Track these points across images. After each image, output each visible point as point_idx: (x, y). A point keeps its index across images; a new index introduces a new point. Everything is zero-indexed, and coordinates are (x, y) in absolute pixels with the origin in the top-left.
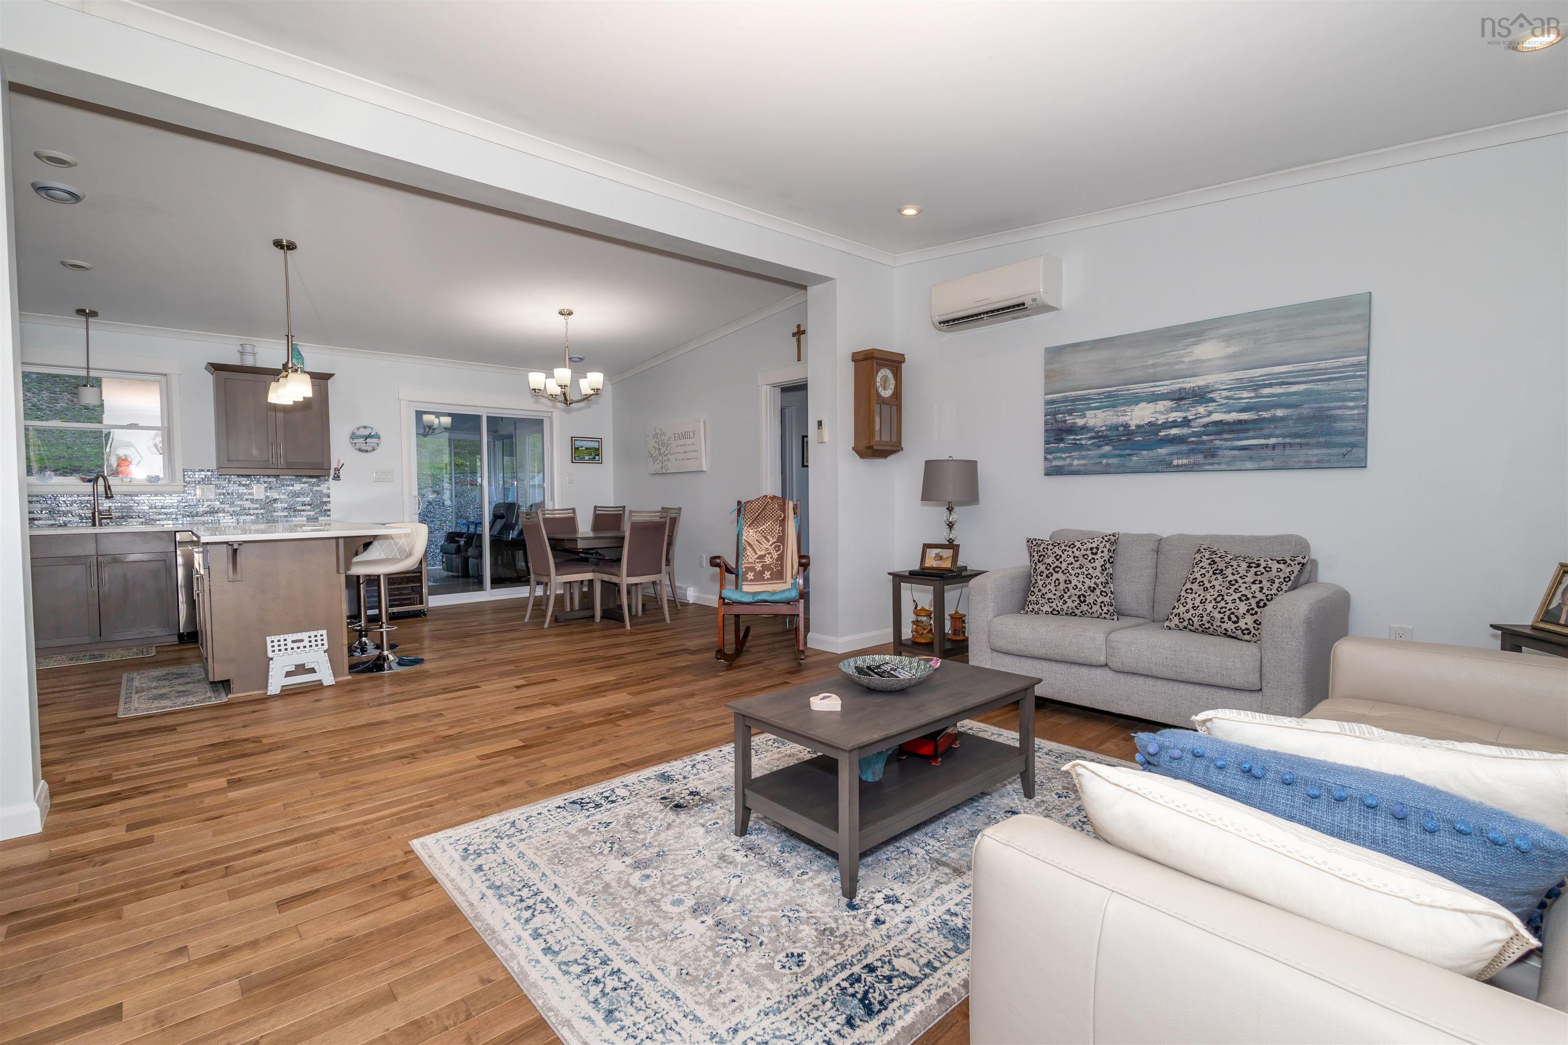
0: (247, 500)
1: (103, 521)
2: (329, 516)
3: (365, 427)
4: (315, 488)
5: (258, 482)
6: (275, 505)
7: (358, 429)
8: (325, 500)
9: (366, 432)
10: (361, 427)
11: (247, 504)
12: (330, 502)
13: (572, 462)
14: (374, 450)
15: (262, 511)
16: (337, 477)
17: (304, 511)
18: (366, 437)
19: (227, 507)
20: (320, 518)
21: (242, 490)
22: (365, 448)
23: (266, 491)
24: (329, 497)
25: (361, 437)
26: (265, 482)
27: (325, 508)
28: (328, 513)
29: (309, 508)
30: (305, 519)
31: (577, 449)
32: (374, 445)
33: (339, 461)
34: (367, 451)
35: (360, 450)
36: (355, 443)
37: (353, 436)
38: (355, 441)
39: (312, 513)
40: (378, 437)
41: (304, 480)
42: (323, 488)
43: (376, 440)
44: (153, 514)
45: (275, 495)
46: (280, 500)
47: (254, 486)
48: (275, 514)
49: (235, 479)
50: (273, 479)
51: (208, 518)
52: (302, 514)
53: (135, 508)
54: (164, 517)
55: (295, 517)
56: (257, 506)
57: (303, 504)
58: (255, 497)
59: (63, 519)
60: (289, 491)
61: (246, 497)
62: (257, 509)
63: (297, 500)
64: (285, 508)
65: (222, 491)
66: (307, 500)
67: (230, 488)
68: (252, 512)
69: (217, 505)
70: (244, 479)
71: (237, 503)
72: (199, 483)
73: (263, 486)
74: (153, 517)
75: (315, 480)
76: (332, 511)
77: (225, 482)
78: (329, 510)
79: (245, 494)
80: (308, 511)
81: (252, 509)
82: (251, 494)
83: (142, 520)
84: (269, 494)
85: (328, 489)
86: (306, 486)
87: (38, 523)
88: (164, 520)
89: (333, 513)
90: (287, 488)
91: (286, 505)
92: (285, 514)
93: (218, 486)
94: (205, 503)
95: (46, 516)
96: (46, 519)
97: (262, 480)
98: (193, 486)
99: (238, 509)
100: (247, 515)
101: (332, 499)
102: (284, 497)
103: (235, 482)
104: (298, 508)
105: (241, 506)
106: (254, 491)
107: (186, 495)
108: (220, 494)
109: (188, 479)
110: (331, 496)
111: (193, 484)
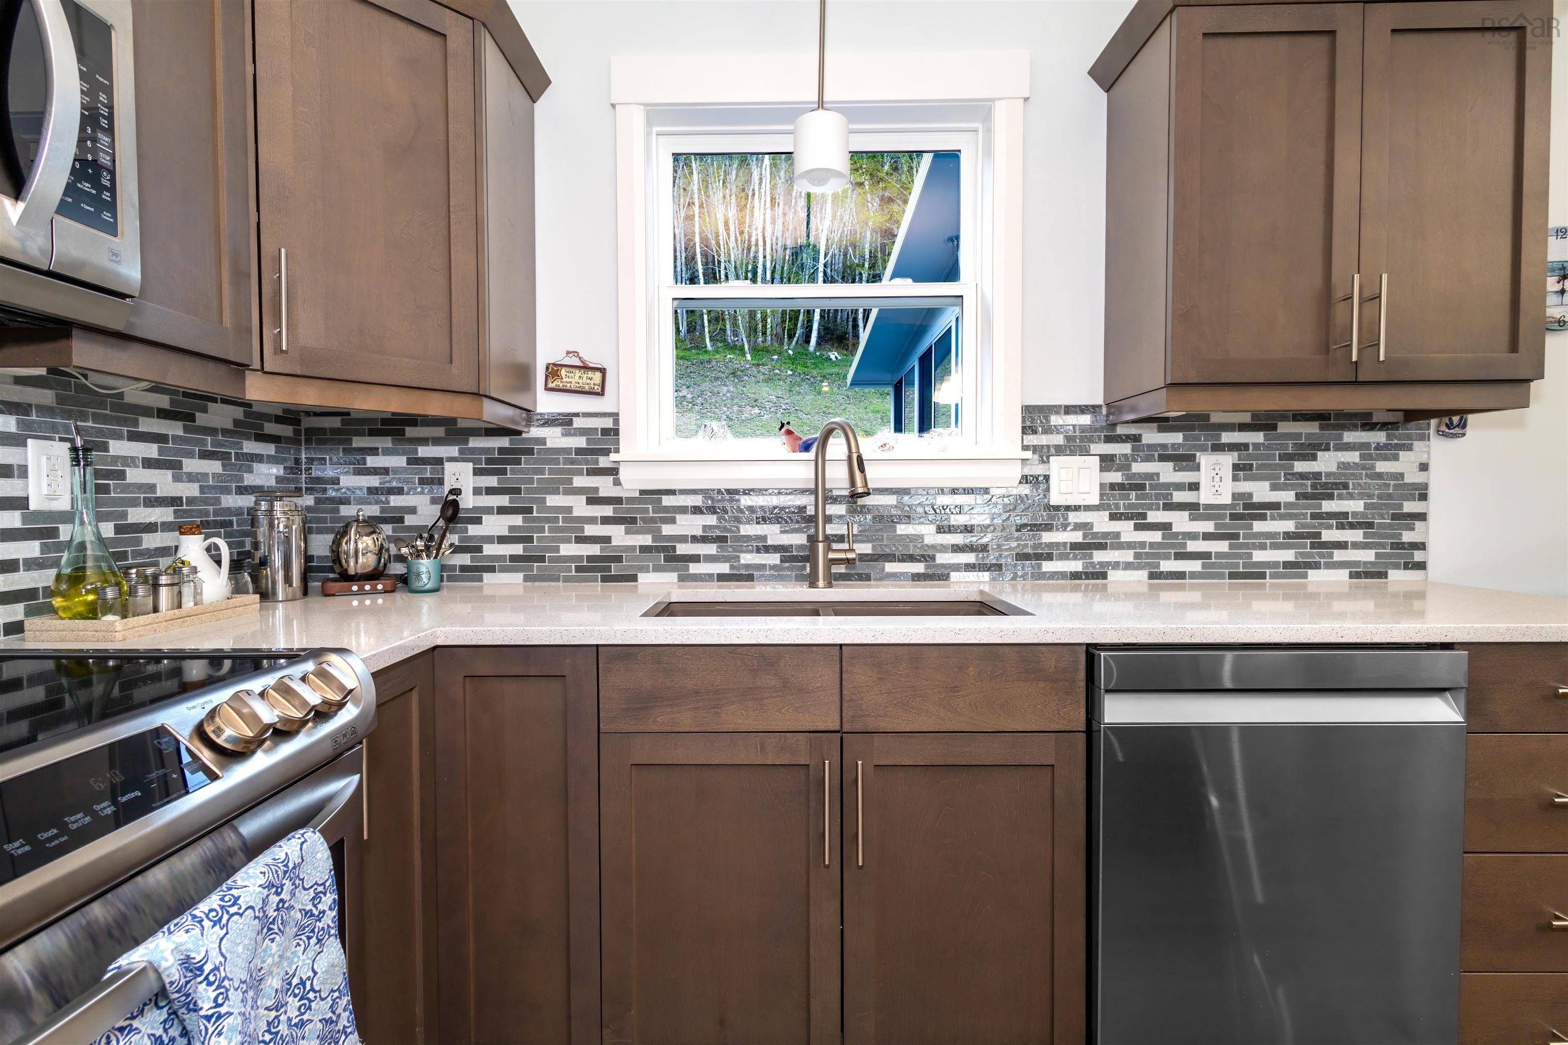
0: (1181, 507)
2: (1421, 566)
4: (1382, 467)
5: (1218, 448)
6: (1259, 526)
8: (1410, 507)
11: (1181, 522)
12: (1426, 517)
15: (1222, 546)
17: (1342, 545)
19: (1126, 530)
20: (1391, 573)
21: (1167, 473)
23: (1235, 478)
24: (1424, 497)
26: (1233, 447)
27: (1407, 537)
28: (1418, 556)
29: (1357, 535)
30: (1344, 574)
39: (1368, 556)
41: (1349, 437)
42: (1408, 463)
44: (943, 548)
45: (1261, 491)
46: (1276, 506)
47: (1205, 460)
48: (1259, 556)
49: (1151, 436)
50: (1258, 437)
51: (1076, 566)
52: (1339, 555)
53: (902, 529)
54: (970, 558)
55: (1316, 566)
56: (1208, 526)
57: (1343, 520)
58: (1205, 497)
59: (747, 558)
60: (1303, 476)
61: (1179, 497)
62: (1207, 536)
63: (1328, 506)
64: (1287, 535)
65: (1116, 477)
66: (1355, 506)
67: (1138, 467)
68: (1193, 546)
69: (1101, 523)
70: (1177, 438)
71: (1154, 516)
72: (1060, 450)
73: (1228, 460)
74: (942, 558)
75: (1380, 437)
76: (1430, 546)
77: (1125, 449)
78: (1421, 546)
79: (1179, 487)
80: (1356, 545)
81: (1193, 536)
82: (1194, 487)
83: (919, 568)
84: (1245, 487)
85: (1424, 467)
86: (1353, 457)
87: (694, 568)
88: (970, 567)
89: (1433, 556)
90: (1300, 466)
91: (1289, 526)
92: (1288, 555)
93: (1107, 462)
94: (1073, 517)
95: (711, 549)
96: (710, 559)
97: (1227, 437)
98: (1044, 460)
99: (1156, 536)
100: (1180, 556)
101: (1435, 506)
102: (1288, 496)
103: (1151, 447)
104: (1328, 535)
105: (1165, 527)
106: (1203, 476)
107: (1025, 490)
108: (1113, 486)
109: (1032, 440)
110: (1432, 493)
111: (1044, 453)
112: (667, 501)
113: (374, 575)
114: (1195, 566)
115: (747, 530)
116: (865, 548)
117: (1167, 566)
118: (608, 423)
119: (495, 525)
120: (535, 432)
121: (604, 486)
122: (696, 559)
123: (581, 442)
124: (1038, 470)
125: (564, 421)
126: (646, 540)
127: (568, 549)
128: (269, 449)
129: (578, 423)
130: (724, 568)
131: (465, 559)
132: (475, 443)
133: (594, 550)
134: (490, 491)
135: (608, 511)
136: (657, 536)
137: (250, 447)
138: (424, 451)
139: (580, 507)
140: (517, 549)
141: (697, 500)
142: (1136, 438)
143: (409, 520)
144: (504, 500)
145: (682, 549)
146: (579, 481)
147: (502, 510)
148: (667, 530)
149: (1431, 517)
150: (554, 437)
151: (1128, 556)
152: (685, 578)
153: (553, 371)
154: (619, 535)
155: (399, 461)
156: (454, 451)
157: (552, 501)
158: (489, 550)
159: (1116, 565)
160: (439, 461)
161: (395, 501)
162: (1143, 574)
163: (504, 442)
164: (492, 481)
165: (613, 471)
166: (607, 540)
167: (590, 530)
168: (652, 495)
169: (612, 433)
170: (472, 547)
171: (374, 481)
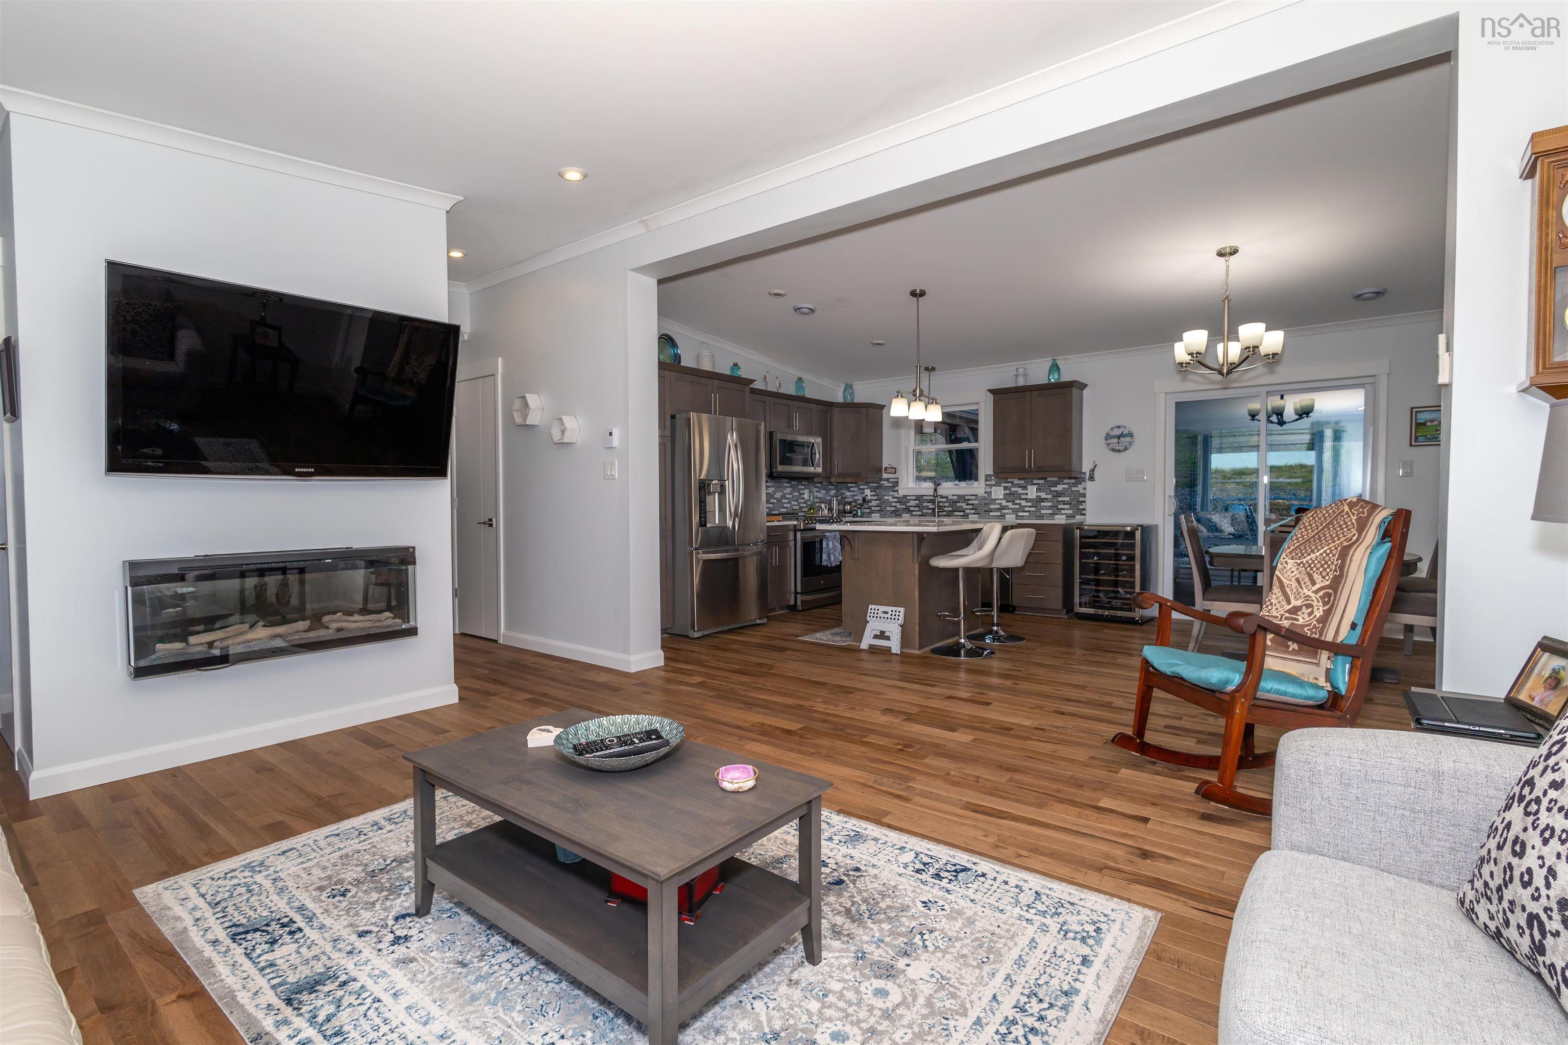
0: (1023, 499)
1: (940, 514)
2: (1084, 515)
3: (1118, 427)
4: (1074, 489)
5: (1033, 484)
6: (1043, 504)
7: (1112, 429)
8: (1081, 499)
9: (1117, 432)
10: (1115, 427)
11: (1023, 503)
12: (1085, 502)
13: (1411, 445)
14: (1126, 449)
15: (1033, 509)
16: (1092, 478)
17: (1064, 509)
18: (1119, 437)
19: (1010, 505)
20: (1077, 517)
21: (1020, 491)
22: (1118, 448)
23: (1037, 492)
24: (1085, 497)
25: (1114, 437)
26: (1036, 484)
27: (1081, 507)
28: (1084, 512)
29: (1068, 506)
30: (1064, 517)
31: (1419, 425)
32: (1127, 444)
33: (1094, 461)
34: (1119, 451)
35: (1113, 450)
36: (1109, 444)
37: (1108, 437)
38: (1109, 441)
39: (1071, 512)
40: (1131, 435)
41: (1065, 481)
42: (1080, 488)
43: (1128, 439)
44: (967, 509)
45: (1043, 495)
46: (1047, 499)
47: (1029, 487)
48: (1043, 512)
49: (1016, 481)
50: (1042, 481)
51: (998, 514)
52: (1063, 512)
53: (958, 504)
54: (973, 511)
55: (1057, 514)
56: (1030, 504)
57: (1064, 503)
58: (1029, 497)
59: (924, 511)
60: (1053, 491)
61: (1023, 497)
62: (1030, 507)
63: (1060, 499)
64: (1050, 506)
65: (1008, 492)
66: (1067, 499)
67: (1013, 489)
68: (1026, 509)
69: (1004, 503)
70: (1022, 482)
71: (1017, 502)
72: (994, 485)
73: (1035, 488)
74: (967, 511)
75: (1073, 481)
76: (1087, 510)
77: (1010, 485)
78: (1084, 509)
79: (1023, 494)
80: (1067, 509)
81: (1027, 506)
82: (1027, 494)
83: (962, 514)
84: (1039, 494)
85: (1085, 489)
86: (1067, 486)
87: (914, 513)
88: (973, 514)
89: (1087, 512)
90: (1053, 489)
91: (1050, 504)
92: (1050, 512)
93: (1005, 488)
94: (997, 502)
95: (917, 509)
96: (917, 511)
97: (1035, 482)
98: (990, 488)
99: (1017, 506)
100: (1023, 512)
101: (1088, 499)
102: (1050, 496)
103: (1016, 484)
104: (1060, 507)
105: (1020, 504)
106: (1029, 491)
107: (986, 495)
108: (1007, 494)
109: (988, 483)
110: (1087, 496)
111: (990, 486)
112: (908, 498)
113: (850, 512)
114: (1027, 514)
115: (924, 504)
116: (950, 509)
117: (1020, 514)
118: (896, 480)
119: (874, 503)
120: (882, 482)
121: (896, 494)
122: (914, 511)
123: (891, 485)
124: (988, 490)
125: (887, 480)
126: (904, 507)
127: (888, 509)
128: (833, 487)
129: (891, 480)
130: (920, 513)
131: (868, 511)
132: (870, 485)
133: (893, 509)
134: (873, 496)
135: (896, 500)
136: (906, 506)
137: (830, 487)
138: (861, 487)
139: (891, 499)
140: (878, 508)
141: (914, 498)
142: (1013, 482)
143: (858, 502)
144: (876, 498)
145: (911, 509)
146: (891, 493)
147: (876, 500)
148: (908, 504)
149: (1087, 502)
150: (886, 483)
151: (1010, 511)
152: (912, 515)
153: (886, 469)
154: (898, 505)
155: (856, 489)
156: (866, 487)
157: (885, 498)
158: (873, 508)
159: (1008, 514)
160: (864, 489)
161: (856, 498)
162: (1014, 516)
163: (876, 485)
164: (874, 493)
165: (897, 491)
166: (896, 506)
167: (893, 504)
168: (905, 496)
169: (897, 482)
170: (870, 508)
171: (852, 493)
